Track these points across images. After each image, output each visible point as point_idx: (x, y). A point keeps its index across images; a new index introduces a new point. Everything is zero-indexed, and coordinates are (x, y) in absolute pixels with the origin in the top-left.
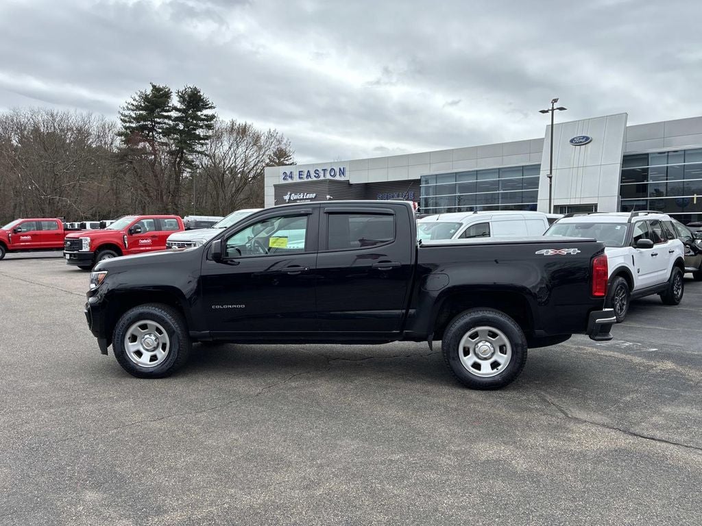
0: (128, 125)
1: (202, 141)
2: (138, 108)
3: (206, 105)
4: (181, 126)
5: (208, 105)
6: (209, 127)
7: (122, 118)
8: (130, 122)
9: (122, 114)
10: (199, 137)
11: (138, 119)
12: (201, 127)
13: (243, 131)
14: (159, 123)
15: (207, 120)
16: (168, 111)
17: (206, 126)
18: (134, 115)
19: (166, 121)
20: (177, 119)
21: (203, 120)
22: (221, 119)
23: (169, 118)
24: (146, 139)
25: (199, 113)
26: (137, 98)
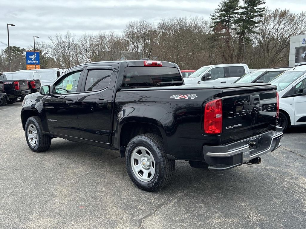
0: (215, 20)
1: (256, 25)
2: (221, 10)
3: (259, 2)
4: (244, 18)
5: (261, 2)
6: (261, 16)
7: (212, 17)
8: (216, 19)
9: (212, 16)
10: (254, 22)
11: (220, 17)
12: (256, 16)
13: (283, 14)
14: (232, 17)
15: (260, 12)
16: (237, 9)
17: (259, 15)
18: (218, 15)
19: (236, 15)
20: (243, 13)
21: (258, 11)
22: (269, 10)
23: (237, 13)
24: (224, 27)
25: (255, 8)
26: (221, 5)
